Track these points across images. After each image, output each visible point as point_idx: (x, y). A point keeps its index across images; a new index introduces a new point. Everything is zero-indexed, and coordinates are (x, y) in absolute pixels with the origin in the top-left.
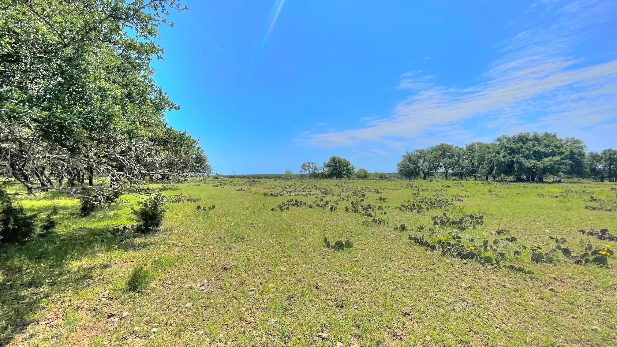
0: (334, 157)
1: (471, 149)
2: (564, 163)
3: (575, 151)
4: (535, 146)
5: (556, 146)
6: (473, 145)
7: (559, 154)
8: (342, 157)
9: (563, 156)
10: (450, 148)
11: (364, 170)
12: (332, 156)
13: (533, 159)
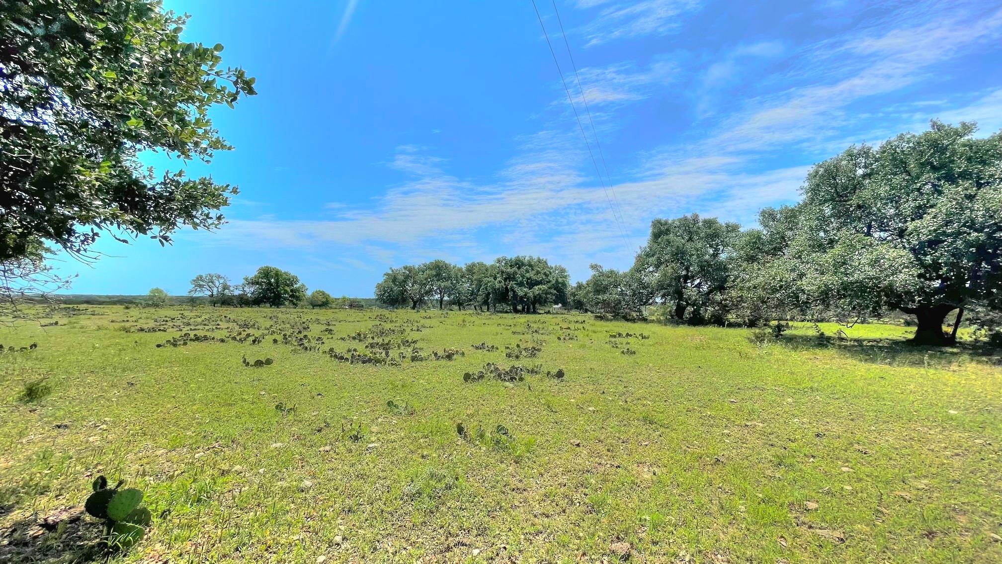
0: (267, 267)
1: (471, 269)
2: (551, 293)
3: (560, 280)
4: (528, 272)
5: (545, 274)
6: (474, 265)
7: (548, 282)
8: (283, 269)
9: (549, 285)
10: (446, 266)
11: (324, 293)
12: (264, 265)
13: (525, 287)
